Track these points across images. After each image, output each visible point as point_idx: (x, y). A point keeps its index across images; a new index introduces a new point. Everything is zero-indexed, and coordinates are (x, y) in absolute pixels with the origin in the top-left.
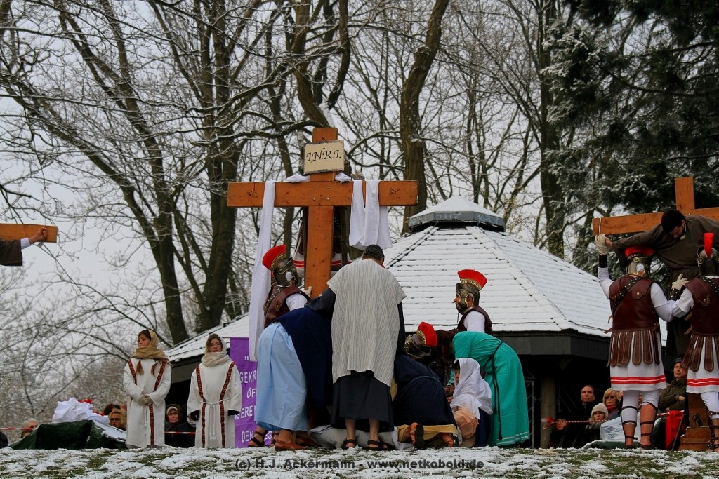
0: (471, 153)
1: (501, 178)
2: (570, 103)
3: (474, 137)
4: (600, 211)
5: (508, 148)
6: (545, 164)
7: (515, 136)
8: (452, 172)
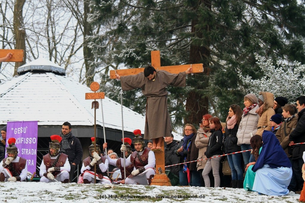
0: (48, 37)
1: (63, 49)
2: (99, 12)
4: (113, 66)
5: (67, 34)
6: (86, 42)
7: (70, 28)
8: (39, 45)
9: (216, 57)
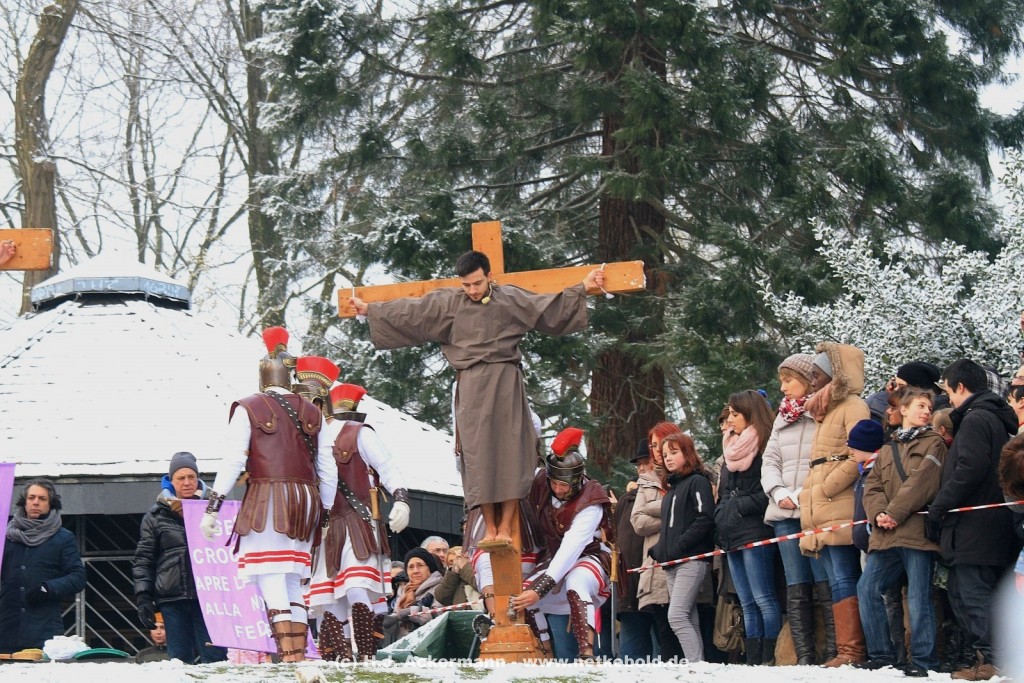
0: (132, 181)
1: (182, 223)
2: (296, 97)
3: (137, 154)
4: (346, 274)
5: (194, 171)
6: (256, 198)
7: (204, 152)
8: (101, 210)
9: (687, 235)
